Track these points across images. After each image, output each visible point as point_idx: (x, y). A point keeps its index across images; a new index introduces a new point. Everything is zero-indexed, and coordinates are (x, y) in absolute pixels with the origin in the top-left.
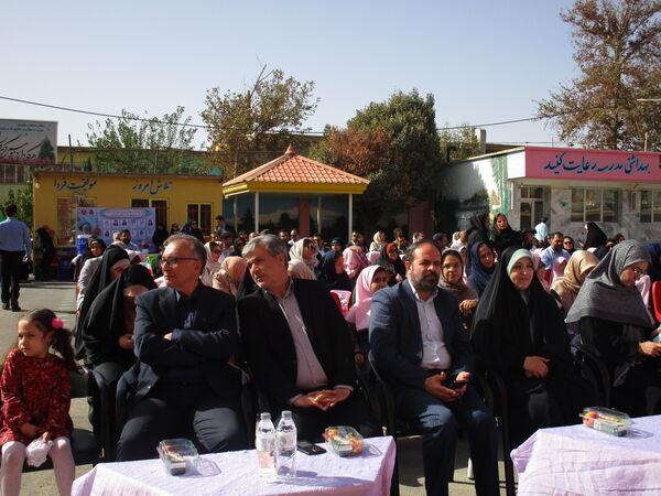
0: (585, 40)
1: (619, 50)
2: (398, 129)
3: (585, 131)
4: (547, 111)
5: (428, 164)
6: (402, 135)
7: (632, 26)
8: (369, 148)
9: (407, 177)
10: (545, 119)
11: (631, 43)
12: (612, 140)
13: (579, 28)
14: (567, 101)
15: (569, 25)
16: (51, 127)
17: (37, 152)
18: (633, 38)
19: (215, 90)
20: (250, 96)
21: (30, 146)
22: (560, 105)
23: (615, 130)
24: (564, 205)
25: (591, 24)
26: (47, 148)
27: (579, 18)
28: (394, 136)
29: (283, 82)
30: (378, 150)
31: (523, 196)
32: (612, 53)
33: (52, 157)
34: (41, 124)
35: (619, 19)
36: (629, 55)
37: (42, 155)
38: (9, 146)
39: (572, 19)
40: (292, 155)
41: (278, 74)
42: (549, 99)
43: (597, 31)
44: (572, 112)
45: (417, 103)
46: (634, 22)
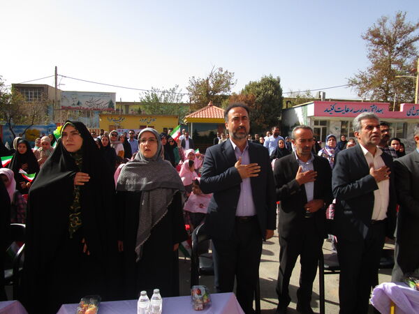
0: (374, 48)
1: (390, 52)
2: (259, 93)
3: (371, 92)
4: (353, 83)
5: (273, 109)
6: (261, 97)
7: (398, 40)
8: (246, 102)
9: (262, 115)
10: (351, 87)
11: (397, 48)
12: (385, 97)
13: (370, 42)
14: (362, 77)
15: (366, 40)
16: (113, 95)
17: (107, 105)
18: (399, 46)
19: (193, 77)
20: (208, 80)
21: (104, 103)
22: (359, 80)
23: (387, 92)
24: (337, 129)
25: (377, 40)
26: (111, 103)
27: (370, 37)
28: (257, 96)
29: (223, 73)
30: (250, 103)
31: (315, 124)
32: (387, 54)
33: (113, 107)
34: (109, 94)
35: (392, 37)
36: (396, 54)
37: (109, 107)
38: (97, 103)
39: (367, 38)
40: (211, 106)
41: (221, 70)
42: (353, 77)
43: (380, 43)
44: (364, 83)
45: (271, 81)
46: (400, 37)
